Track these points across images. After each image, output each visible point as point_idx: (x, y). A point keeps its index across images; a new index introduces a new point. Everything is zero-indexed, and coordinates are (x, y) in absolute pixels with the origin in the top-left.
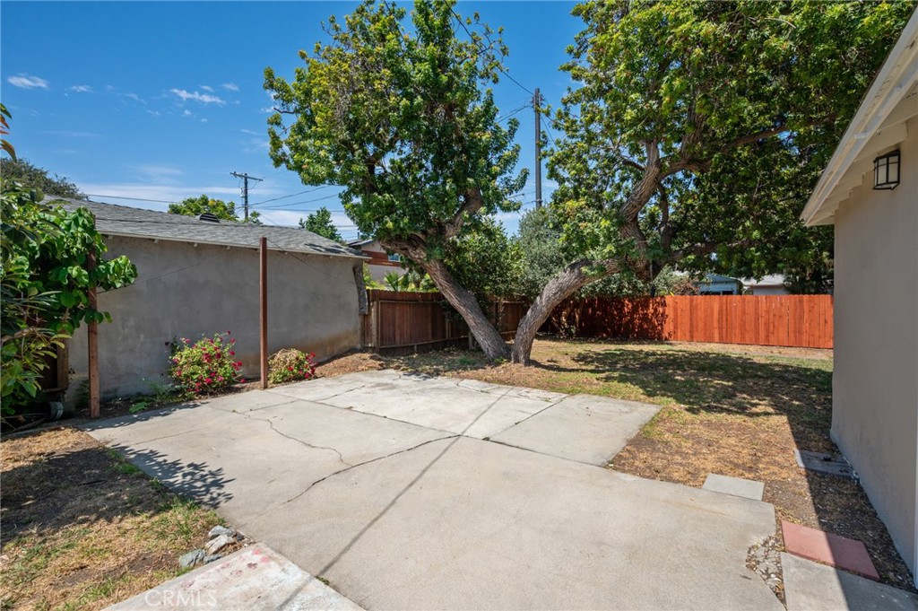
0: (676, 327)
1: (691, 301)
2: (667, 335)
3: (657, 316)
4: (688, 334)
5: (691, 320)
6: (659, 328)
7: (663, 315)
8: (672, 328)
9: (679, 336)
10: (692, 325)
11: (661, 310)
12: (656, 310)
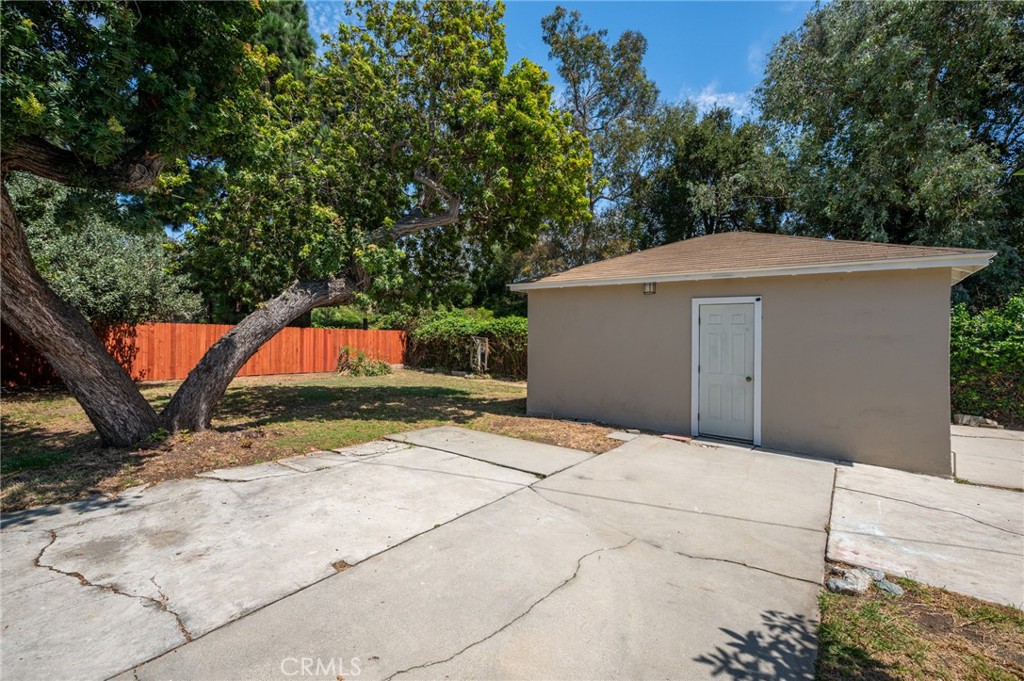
0: (151, 363)
1: (173, 330)
2: (138, 375)
3: (121, 350)
4: (168, 370)
5: (173, 353)
6: (126, 365)
7: (130, 348)
8: (145, 364)
9: (155, 375)
10: (173, 360)
11: (127, 341)
12: (119, 341)
